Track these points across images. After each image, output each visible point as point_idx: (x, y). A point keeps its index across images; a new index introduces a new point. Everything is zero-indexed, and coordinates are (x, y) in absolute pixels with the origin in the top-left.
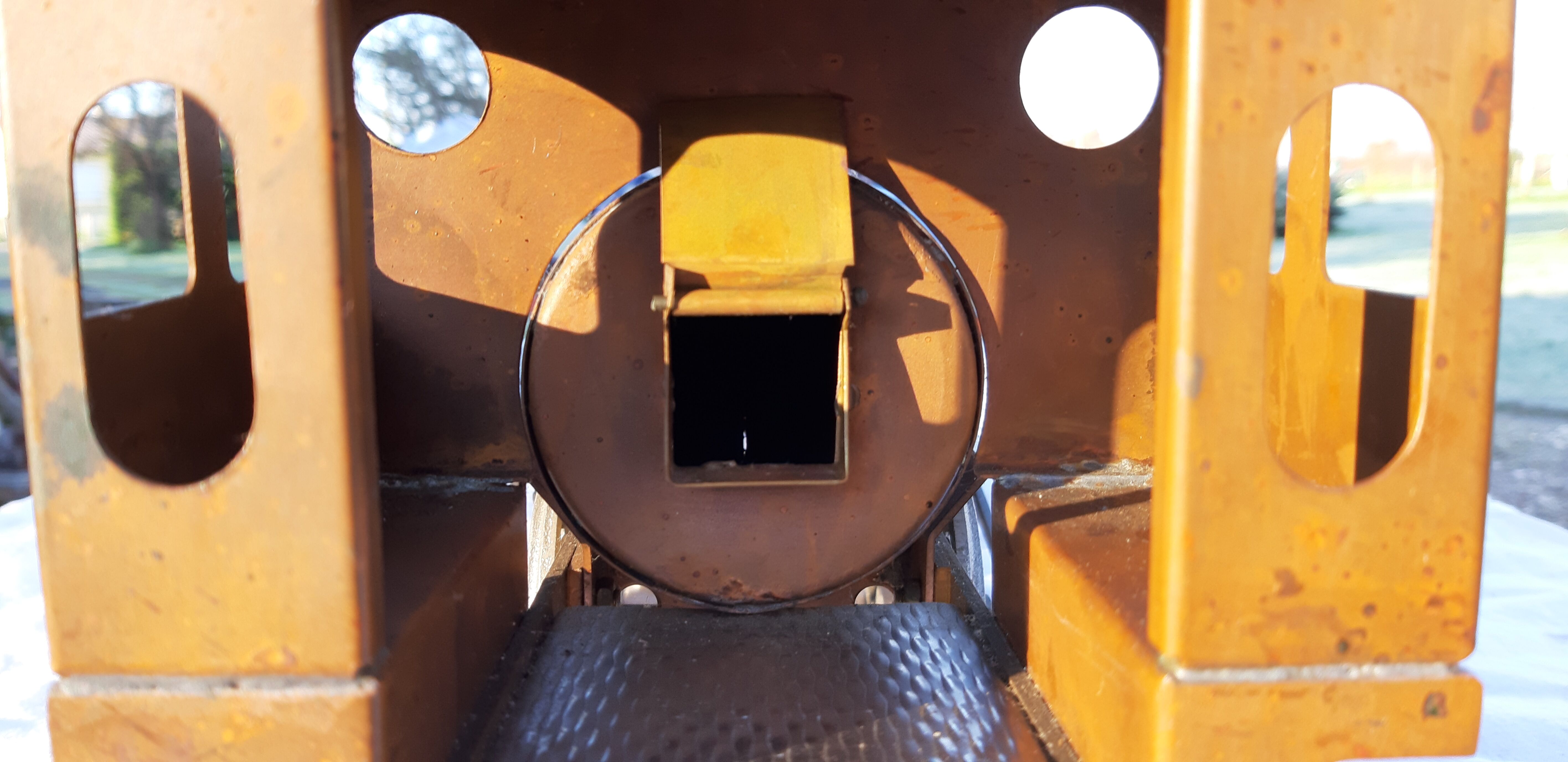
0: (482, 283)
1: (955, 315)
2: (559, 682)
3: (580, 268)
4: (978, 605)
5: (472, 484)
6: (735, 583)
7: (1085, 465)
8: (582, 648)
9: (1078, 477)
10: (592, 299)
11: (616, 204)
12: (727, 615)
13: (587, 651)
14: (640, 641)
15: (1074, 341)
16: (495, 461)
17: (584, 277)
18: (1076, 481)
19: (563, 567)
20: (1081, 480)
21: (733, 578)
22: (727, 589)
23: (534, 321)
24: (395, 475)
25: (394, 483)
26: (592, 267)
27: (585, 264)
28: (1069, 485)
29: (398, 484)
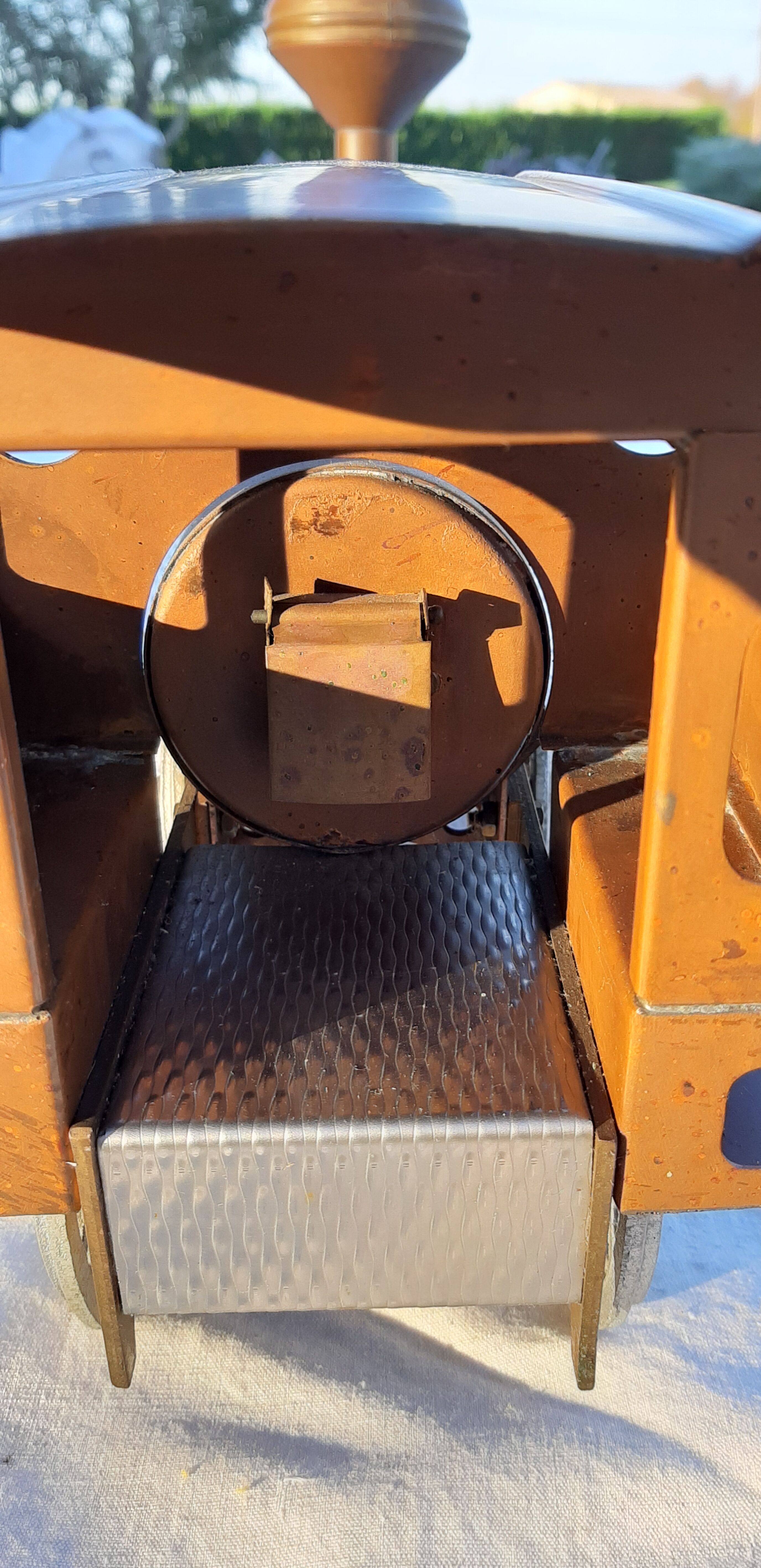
0: (104, 580)
1: (525, 612)
2: (190, 935)
3: (189, 573)
4: (538, 846)
5: (108, 757)
6: (334, 832)
7: (636, 733)
8: (209, 894)
9: (626, 748)
10: (200, 600)
11: (219, 513)
12: (329, 855)
13: (212, 899)
14: (256, 887)
15: (632, 628)
16: (126, 732)
17: (193, 582)
18: (624, 752)
19: (191, 802)
20: (629, 751)
21: (332, 829)
22: (327, 838)
23: (151, 618)
24: (43, 746)
25: (42, 754)
26: (200, 573)
27: (194, 569)
28: (618, 757)
29: (46, 755)
